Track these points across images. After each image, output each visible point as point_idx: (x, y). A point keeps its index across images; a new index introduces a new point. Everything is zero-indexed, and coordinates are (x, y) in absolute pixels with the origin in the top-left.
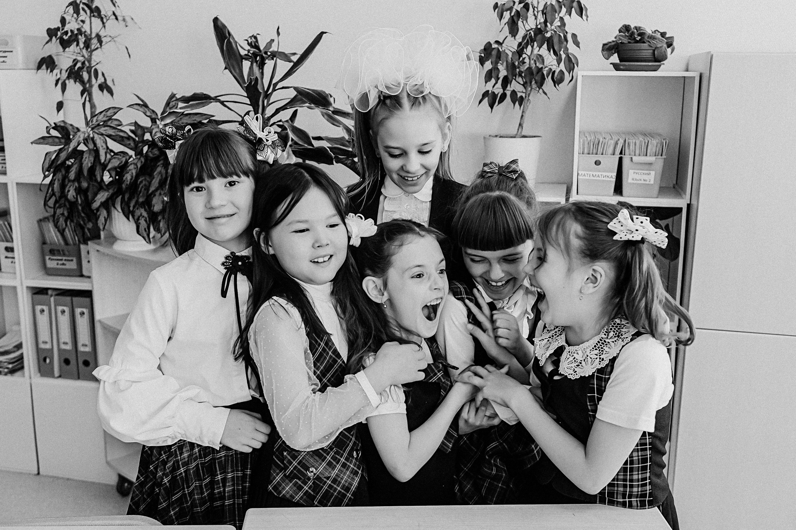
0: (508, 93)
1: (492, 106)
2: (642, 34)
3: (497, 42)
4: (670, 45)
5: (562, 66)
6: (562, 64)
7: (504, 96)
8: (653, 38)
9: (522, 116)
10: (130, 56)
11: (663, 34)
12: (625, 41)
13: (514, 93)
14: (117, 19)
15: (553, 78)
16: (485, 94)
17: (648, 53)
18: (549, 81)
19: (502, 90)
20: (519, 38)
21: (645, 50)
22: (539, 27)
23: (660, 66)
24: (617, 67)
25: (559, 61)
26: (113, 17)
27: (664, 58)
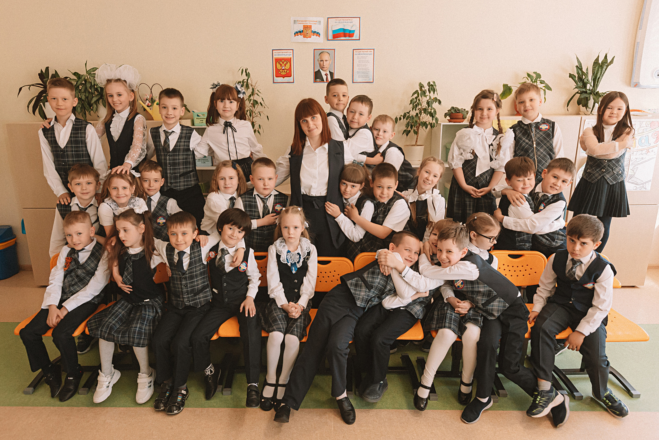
0: (412, 131)
1: (407, 135)
2: (459, 110)
3: (407, 112)
4: (467, 114)
5: (434, 121)
6: (434, 120)
7: (410, 131)
8: (463, 111)
9: (417, 139)
10: (268, 119)
11: (465, 110)
12: (454, 112)
13: (414, 130)
14: (261, 105)
15: (431, 126)
16: (405, 131)
17: (461, 117)
18: (429, 127)
19: (410, 129)
20: (418, 111)
21: (460, 115)
22: (423, 107)
23: (464, 121)
24: (450, 121)
25: (433, 120)
26: (260, 104)
27: (466, 118)
